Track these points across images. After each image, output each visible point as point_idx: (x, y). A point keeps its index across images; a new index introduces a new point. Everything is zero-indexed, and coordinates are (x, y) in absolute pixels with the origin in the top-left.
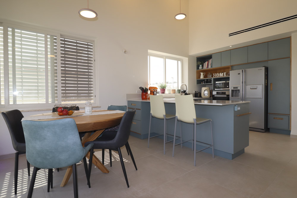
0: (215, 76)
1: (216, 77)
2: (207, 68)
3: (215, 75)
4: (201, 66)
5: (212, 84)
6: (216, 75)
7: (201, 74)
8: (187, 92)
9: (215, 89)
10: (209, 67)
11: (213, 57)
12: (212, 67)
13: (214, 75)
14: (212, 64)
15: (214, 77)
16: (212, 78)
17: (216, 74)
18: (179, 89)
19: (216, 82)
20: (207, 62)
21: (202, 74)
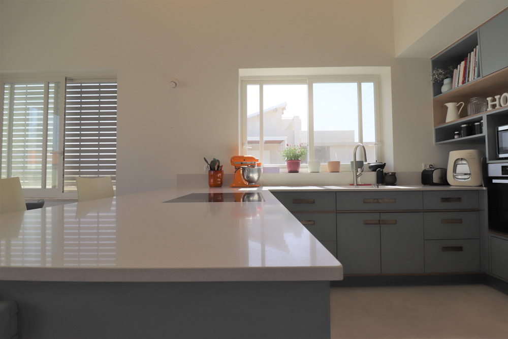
0: (494, 106)
1: (498, 106)
2: (463, 82)
3: (494, 100)
4: (446, 81)
5: (483, 138)
6: (497, 102)
7: (447, 108)
8: (390, 168)
9: (501, 156)
10: (472, 77)
11: (482, 40)
12: (479, 76)
13: (490, 104)
14: (478, 65)
15: (490, 108)
16: (484, 115)
17: (497, 97)
18: (358, 159)
19: (501, 128)
20: (463, 63)
21: (451, 106)
